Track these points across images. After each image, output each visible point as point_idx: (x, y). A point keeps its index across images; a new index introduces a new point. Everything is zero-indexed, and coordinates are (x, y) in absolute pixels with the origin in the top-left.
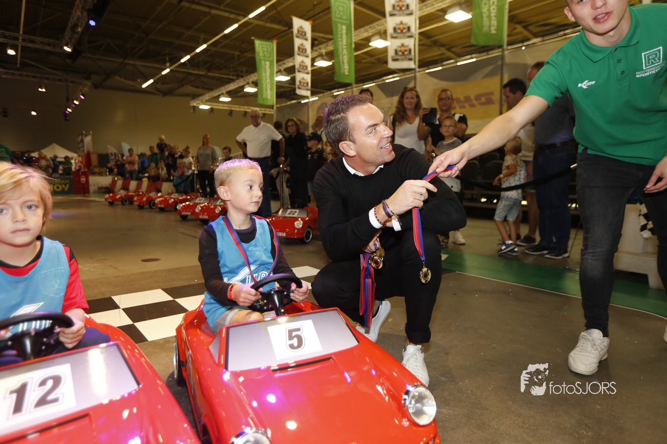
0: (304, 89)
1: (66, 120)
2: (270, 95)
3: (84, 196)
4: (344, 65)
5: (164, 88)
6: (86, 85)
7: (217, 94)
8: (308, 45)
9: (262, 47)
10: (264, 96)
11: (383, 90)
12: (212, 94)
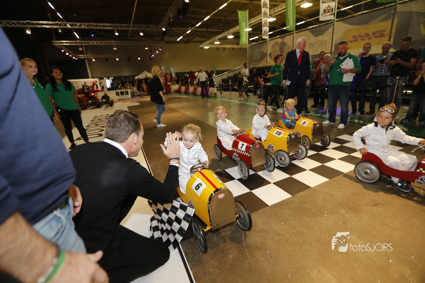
0: (266, 35)
6: (163, 44)
8: (268, 11)
9: (242, 15)
10: (243, 41)
11: (312, 33)
12: (211, 41)
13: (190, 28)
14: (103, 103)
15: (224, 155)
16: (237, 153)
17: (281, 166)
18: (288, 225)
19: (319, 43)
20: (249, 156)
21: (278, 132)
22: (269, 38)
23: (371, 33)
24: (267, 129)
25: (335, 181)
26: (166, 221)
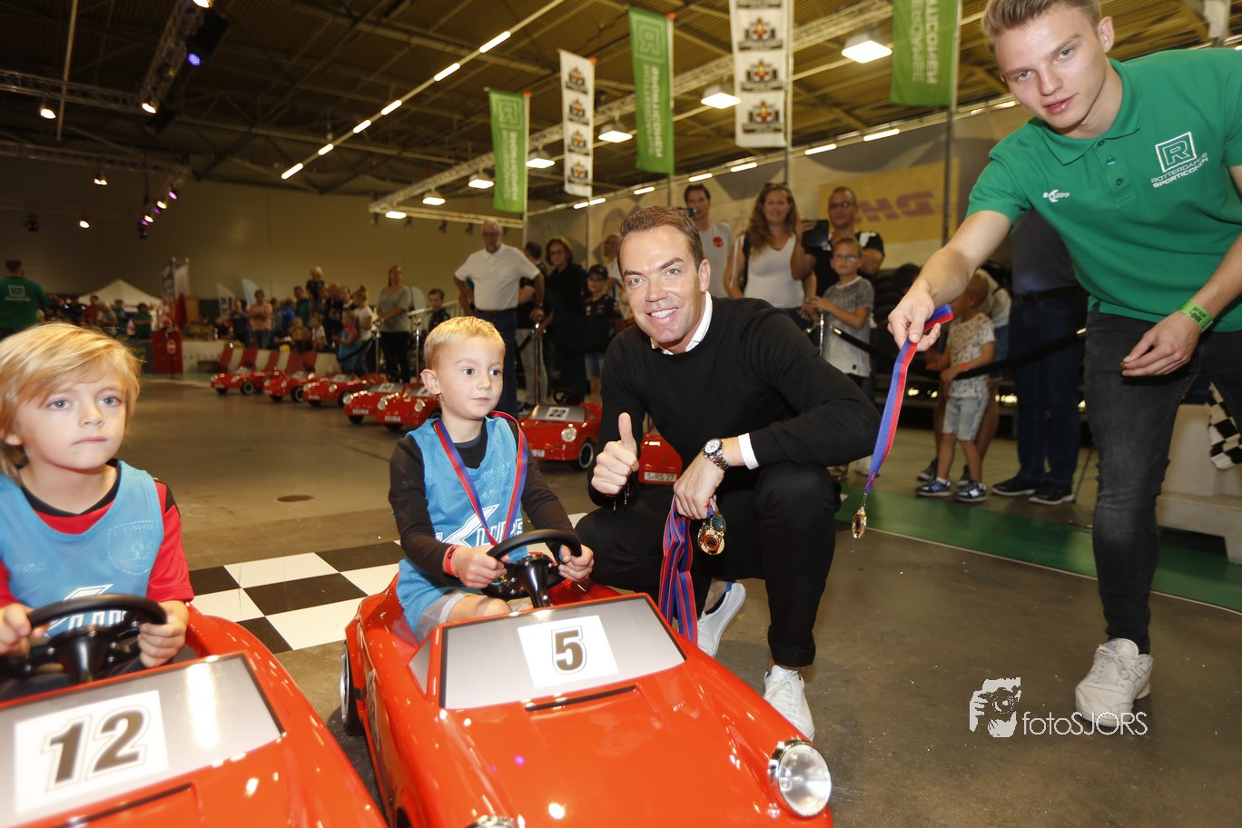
0: (579, 184)
1: (143, 237)
2: (516, 195)
3: (173, 378)
4: (654, 140)
5: (322, 180)
6: (181, 173)
7: (420, 191)
8: (587, 102)
9: (503, 106)
10: (506, 196)
11: (726, 187)
12: (409, 192)
13: (330, 137)
23: (892, 200)
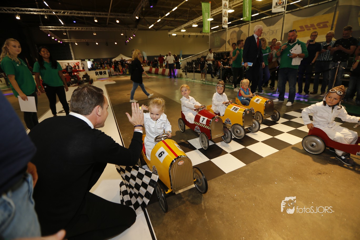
0: (225, 25)
1: (126, 45)
7: (180, 28)
8: (227, 3)
9: (205, 6)
10: (205, 29)
11: (265, 23)
12: (178, 29)
13: (160, 17)
14: (84, 81)
15: (187, 128)
16: (199, 126)
17: (237, 138)
18: (242, 191)
19: (271, 32)
20: (209, 129)
21: (235, 108)
22: (228, 27)
23: (315, 24)
24: (226, 105)
25: (284, 152)
26: (134, 186)
